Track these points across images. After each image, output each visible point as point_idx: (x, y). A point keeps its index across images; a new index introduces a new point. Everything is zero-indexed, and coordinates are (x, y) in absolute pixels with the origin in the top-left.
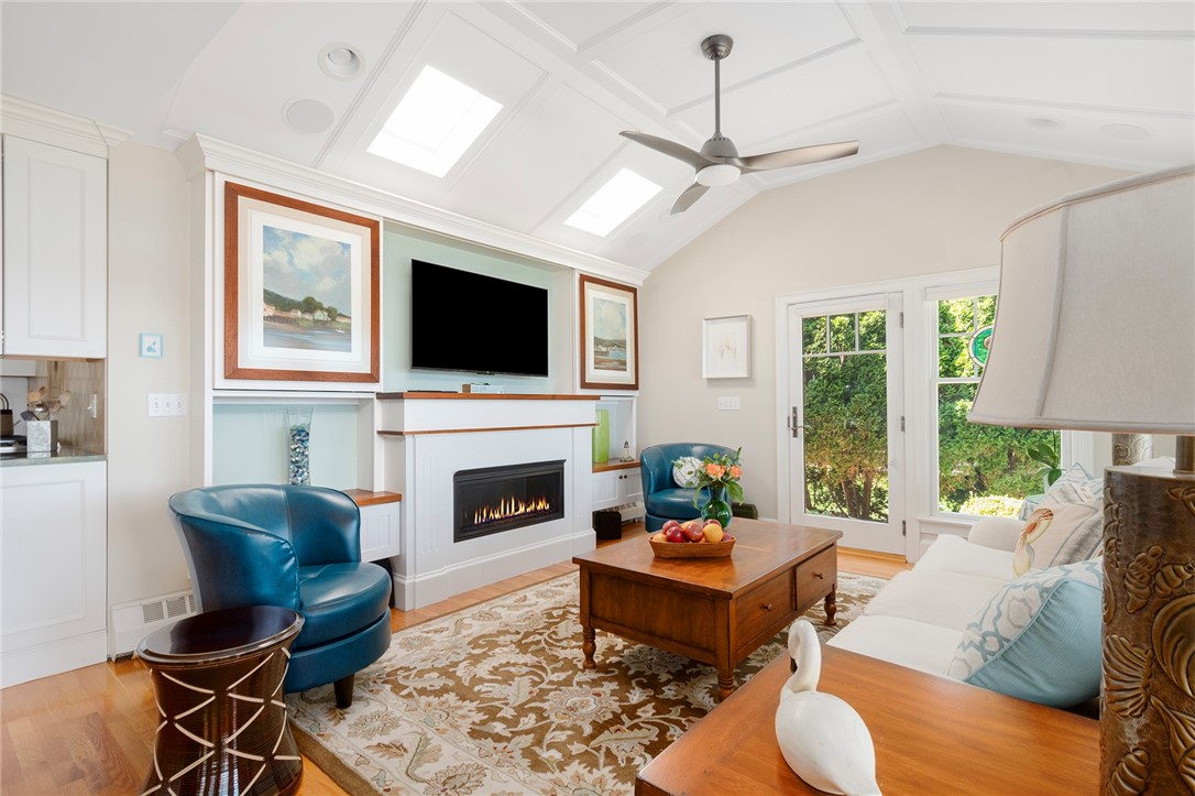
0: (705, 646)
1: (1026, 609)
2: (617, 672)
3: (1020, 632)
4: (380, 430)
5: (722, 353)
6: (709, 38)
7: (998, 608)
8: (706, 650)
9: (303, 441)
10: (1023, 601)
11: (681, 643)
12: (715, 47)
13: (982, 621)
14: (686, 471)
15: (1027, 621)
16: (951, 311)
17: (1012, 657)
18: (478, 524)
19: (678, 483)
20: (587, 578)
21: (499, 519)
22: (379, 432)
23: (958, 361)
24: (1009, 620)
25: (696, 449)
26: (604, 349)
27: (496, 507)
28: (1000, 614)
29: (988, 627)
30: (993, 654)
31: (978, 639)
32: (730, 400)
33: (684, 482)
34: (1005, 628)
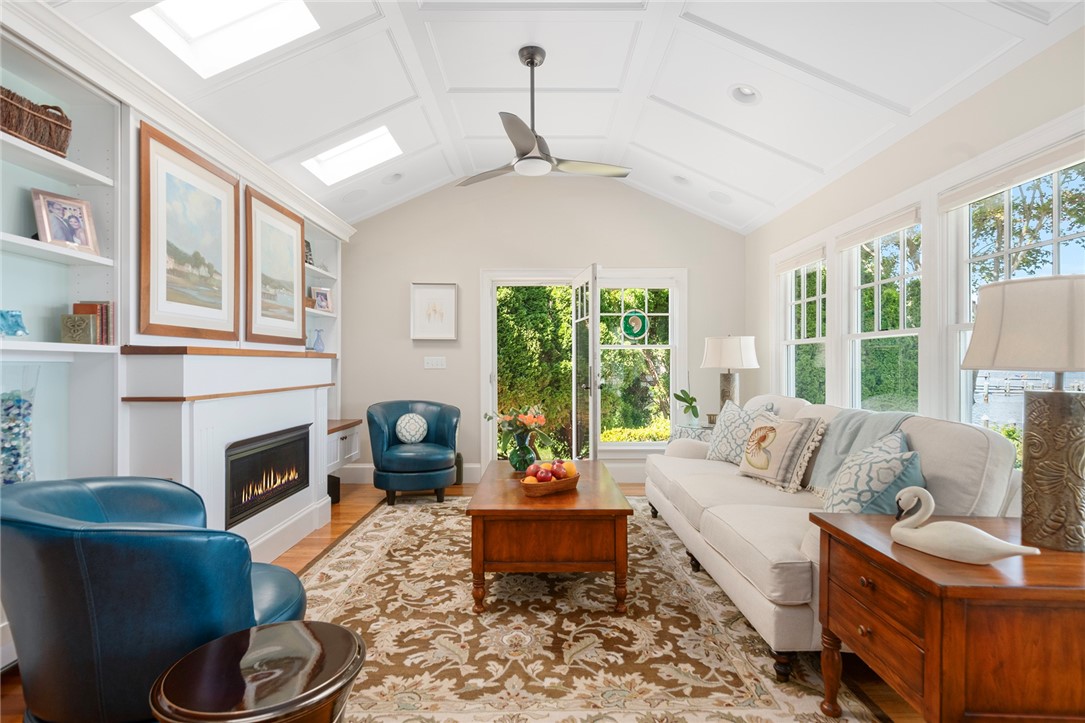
0: (605, 558)
1: (892, 473)
2: (508, 608)
3: (886, 486)
4: (125, 396)
5: (429, 315)
6: (532, 47)
7: (868, 475)
8: (606, 561)
9: (24, 416)
10: (889, 468)
11: (583, 561)
12: (531, 55)
13: (856, 485)
14: (412, 427)
15: (891, 479)
16: (552, 294)
17: (879, 501)
18: (246, 503)
19: (403, 439)
20: (481, 526)
21: (262, 495)
22: (124, 399)
23: (560, 332)
24: (879, 480)
25: (420, 407)
26: (272, 291)
27: (258, 481)
28: (871, 479)
29: (862, 487)
30: (865, 502)
31: (855, 496)
32: (435, 359)
33: (409, 438)
34: (876, 486)
